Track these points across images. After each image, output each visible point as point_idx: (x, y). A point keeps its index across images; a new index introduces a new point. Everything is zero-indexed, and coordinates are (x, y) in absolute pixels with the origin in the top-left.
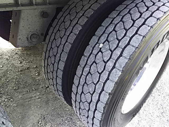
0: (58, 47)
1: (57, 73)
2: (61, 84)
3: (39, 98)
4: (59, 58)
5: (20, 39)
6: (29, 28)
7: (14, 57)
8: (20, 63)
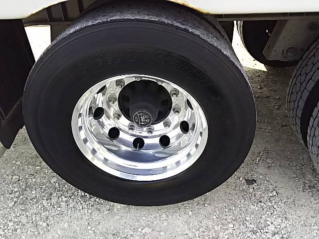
0: (314, 65)
1: (302, 93)
2: (302, 108)
3: (269, 133)
4: (310, 77)
5: (275, 50)
6: (289, 40)
7: (254, 80)
8: (260, 89)
